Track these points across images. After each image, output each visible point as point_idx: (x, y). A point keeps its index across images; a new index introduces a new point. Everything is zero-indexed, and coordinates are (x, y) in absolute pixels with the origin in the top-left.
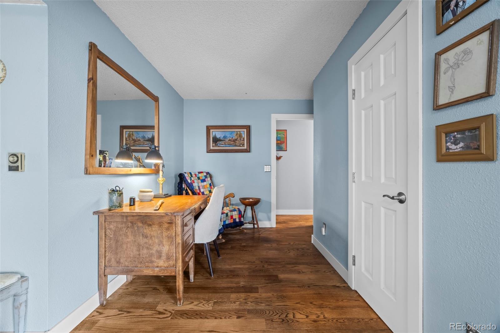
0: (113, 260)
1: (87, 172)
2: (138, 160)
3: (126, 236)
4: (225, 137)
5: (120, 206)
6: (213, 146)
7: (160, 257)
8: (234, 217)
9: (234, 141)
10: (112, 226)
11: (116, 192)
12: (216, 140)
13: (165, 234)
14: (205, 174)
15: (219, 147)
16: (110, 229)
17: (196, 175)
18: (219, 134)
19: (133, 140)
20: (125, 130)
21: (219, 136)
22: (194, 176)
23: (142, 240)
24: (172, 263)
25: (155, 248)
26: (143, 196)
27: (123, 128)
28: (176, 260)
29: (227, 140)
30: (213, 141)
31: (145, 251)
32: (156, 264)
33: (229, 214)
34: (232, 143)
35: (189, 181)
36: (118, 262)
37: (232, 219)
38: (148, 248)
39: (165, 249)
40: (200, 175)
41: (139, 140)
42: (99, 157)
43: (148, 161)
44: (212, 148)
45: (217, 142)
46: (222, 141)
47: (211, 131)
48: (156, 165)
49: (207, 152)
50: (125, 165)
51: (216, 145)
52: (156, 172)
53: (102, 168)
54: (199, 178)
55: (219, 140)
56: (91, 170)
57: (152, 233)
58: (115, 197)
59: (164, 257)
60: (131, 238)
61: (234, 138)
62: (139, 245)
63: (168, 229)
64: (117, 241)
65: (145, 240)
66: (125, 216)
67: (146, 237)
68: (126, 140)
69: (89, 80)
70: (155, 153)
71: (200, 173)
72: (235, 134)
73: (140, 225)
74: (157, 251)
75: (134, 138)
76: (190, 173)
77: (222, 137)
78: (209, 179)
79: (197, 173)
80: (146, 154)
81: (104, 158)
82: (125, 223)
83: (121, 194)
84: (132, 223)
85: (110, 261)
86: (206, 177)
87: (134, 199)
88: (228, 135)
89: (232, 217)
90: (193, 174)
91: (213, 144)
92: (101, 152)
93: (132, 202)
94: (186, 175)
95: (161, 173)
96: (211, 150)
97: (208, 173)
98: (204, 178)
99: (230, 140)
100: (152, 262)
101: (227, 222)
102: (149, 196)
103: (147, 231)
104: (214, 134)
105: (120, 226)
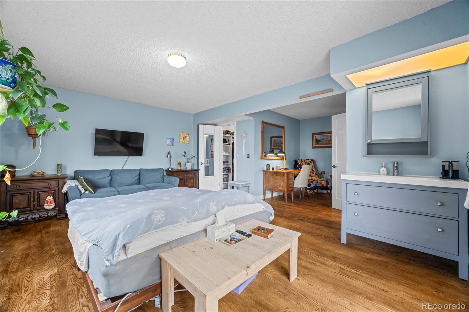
0: (267, 186)
1: (261, 159)
2: (276, 154)
3: (271, 179)
4: (323, 139)
5: (269, 169)
6: (316, 145)
7: (280, 186)
8: (322, 184)
9: (328, 141)
10: (267, 175)
11: (268, 165)
12: (318, 141)
13: (282, 179)
14: (310, 160)
15: (319, 145)
16: (267, 176)
17: (304, 161)
18: (319, 137)
19: (276, 143)
20: (272, 139)
21: (320, 139)
22: (303, 161)
23: (275, 180)
24: (283, 189)
25: (279, 183)
26: (277, 168)
27: (272, 137)
28: (285, 188)
29: (324, 141)
30: (316, 142)
31: (276, 184)
32: (279, 189)
33: (319, 181)
34: (328, 142)
35: (300, 164)
36: (269, 187)
37: (321, 185)
38: (277, 183)
39: (282, 184)
40: (307, 161)
41: (278, 143)
42: (264, 154)
43: (279, 155)
44: (315, 146)
45: (318, 142)
46: (321, 141)
47: (315, 136)
48: (283, 156)
49: (313, 148)
50: (271, 156)
51: (318, 144)
52: (282, 159)
53: (265, 157)
54: (306, 163)
55: (320, 141)
56: (262, 158)
57: (278, 178)
58: (268, 166)
59: (281, 187)
60: (272, 179)
61: (328, 139)
62: (274, 182)
63: (282, 177)
64: (268, 180)
65: (276, 180)
66: (271, 172)
67: (276, 179)
68: (273, 144)
69: (262, 132)
70: (281, 151)
71: (307, 160)
72: (329, 137)
73: (274, 175)
74: (279, 184)
75: (276, 142)
76: (301, 160)
77: (321, 139)
78: (312, 163)
79: (305, 160)
80: (279, 150)
81: (265, 154)
82: (271, 174)
83: (269, 166)
84: (272, 174)
85: (266, 186)
86: (311, 162)
87: (274, 168)
88: (325, 138)
89: (321, 183)
90: (303, 160)
91: (316, 143)
92: (265, 152)
93: (273, 169)
94: (298, 161)
95: (284, 159)
96: (314, 147)
97: (312, 160)
98: (309, 162)
99: (326, 141)
100: (278, 188)
101: (317, 185)
102: (279, 168)
103: (276, 177)
104: (316, 138)
105: (269, 175)
